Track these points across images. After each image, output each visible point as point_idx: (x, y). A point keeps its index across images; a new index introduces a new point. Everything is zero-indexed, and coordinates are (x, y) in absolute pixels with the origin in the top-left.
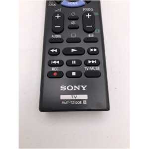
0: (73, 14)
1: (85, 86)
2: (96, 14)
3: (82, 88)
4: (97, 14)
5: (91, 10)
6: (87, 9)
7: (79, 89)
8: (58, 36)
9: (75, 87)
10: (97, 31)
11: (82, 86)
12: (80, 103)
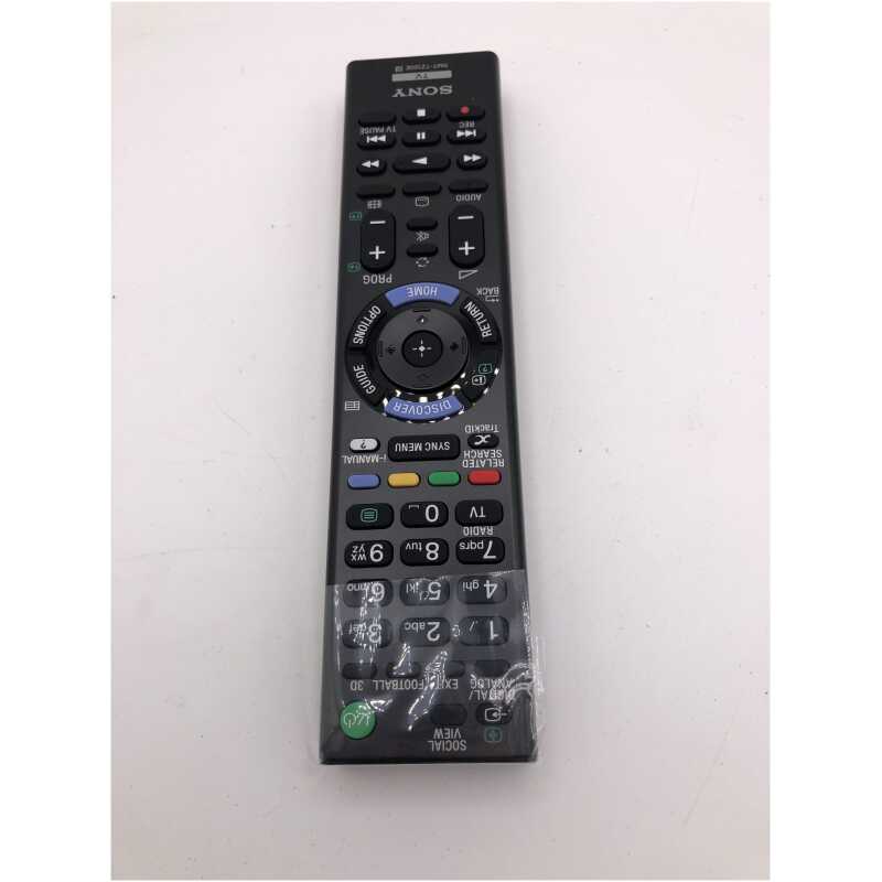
0: (422, 263)
1: (396, 96)
2: (355, 267)
3: (403, 91)
4: (351, 266)
5: (369, 279)
6: (381, 279)
7: (411, 90)
8: (460, 198)
9: (419, 94)
10: (357, 216)
11: (403, 95)
12: (409, 67)
